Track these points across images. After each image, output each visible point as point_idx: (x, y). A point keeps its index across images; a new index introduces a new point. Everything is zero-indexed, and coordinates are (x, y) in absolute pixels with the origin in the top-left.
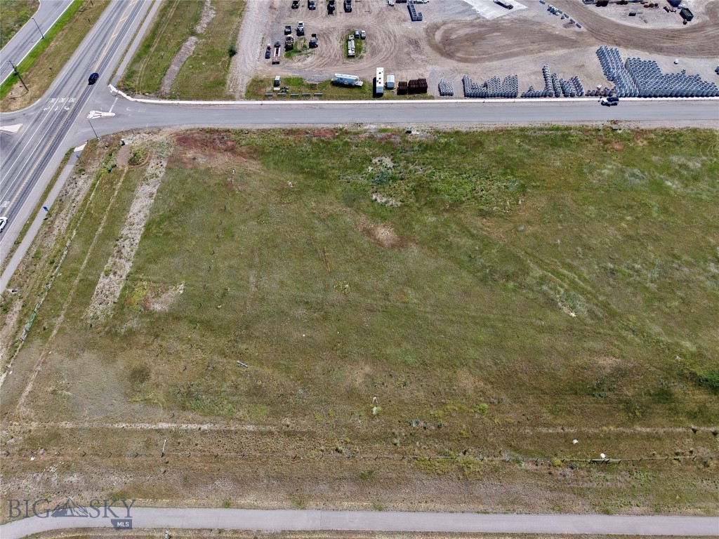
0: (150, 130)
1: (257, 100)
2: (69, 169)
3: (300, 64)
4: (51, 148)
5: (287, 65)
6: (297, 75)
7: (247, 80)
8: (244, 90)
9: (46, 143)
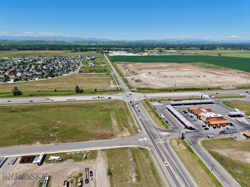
0: (124, 137)
1: (93, 150)
2: (137, 126)
3: (75, 170)
4: (147, 130)
5: (82, 169)
6: (77, 163)
7: (98, 158)
8: (98, 154)
9: (150, 131)
